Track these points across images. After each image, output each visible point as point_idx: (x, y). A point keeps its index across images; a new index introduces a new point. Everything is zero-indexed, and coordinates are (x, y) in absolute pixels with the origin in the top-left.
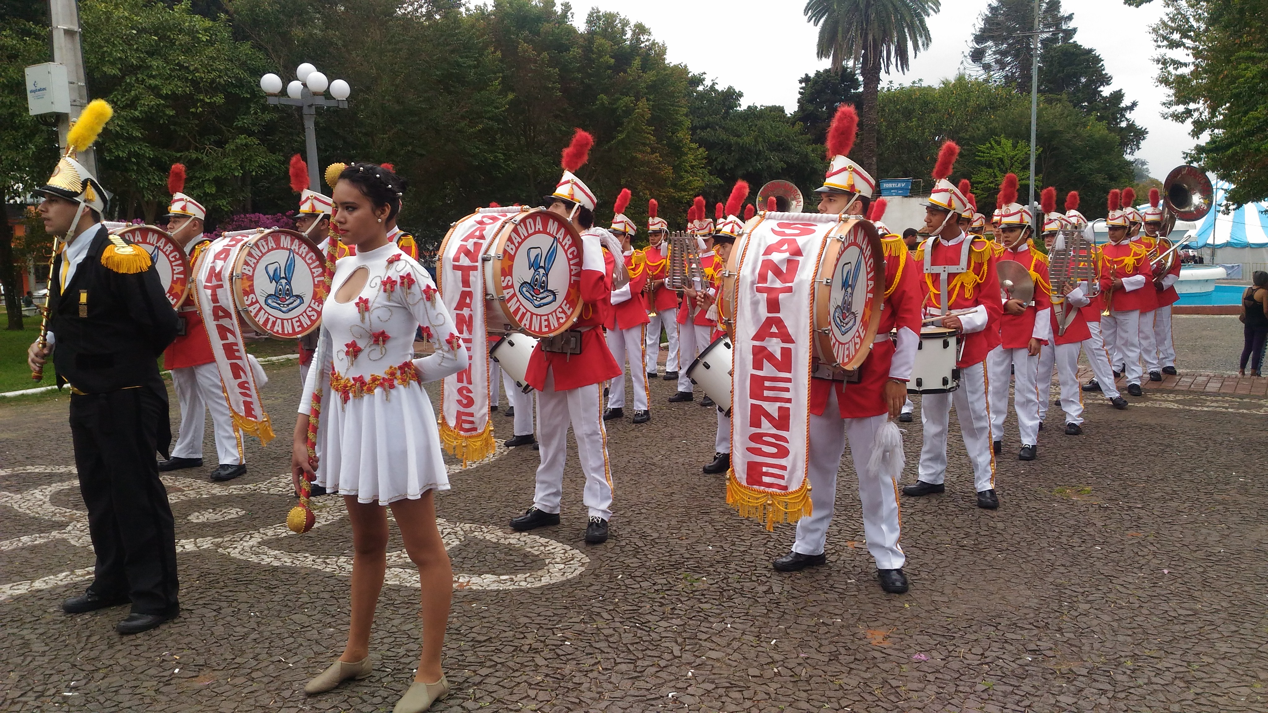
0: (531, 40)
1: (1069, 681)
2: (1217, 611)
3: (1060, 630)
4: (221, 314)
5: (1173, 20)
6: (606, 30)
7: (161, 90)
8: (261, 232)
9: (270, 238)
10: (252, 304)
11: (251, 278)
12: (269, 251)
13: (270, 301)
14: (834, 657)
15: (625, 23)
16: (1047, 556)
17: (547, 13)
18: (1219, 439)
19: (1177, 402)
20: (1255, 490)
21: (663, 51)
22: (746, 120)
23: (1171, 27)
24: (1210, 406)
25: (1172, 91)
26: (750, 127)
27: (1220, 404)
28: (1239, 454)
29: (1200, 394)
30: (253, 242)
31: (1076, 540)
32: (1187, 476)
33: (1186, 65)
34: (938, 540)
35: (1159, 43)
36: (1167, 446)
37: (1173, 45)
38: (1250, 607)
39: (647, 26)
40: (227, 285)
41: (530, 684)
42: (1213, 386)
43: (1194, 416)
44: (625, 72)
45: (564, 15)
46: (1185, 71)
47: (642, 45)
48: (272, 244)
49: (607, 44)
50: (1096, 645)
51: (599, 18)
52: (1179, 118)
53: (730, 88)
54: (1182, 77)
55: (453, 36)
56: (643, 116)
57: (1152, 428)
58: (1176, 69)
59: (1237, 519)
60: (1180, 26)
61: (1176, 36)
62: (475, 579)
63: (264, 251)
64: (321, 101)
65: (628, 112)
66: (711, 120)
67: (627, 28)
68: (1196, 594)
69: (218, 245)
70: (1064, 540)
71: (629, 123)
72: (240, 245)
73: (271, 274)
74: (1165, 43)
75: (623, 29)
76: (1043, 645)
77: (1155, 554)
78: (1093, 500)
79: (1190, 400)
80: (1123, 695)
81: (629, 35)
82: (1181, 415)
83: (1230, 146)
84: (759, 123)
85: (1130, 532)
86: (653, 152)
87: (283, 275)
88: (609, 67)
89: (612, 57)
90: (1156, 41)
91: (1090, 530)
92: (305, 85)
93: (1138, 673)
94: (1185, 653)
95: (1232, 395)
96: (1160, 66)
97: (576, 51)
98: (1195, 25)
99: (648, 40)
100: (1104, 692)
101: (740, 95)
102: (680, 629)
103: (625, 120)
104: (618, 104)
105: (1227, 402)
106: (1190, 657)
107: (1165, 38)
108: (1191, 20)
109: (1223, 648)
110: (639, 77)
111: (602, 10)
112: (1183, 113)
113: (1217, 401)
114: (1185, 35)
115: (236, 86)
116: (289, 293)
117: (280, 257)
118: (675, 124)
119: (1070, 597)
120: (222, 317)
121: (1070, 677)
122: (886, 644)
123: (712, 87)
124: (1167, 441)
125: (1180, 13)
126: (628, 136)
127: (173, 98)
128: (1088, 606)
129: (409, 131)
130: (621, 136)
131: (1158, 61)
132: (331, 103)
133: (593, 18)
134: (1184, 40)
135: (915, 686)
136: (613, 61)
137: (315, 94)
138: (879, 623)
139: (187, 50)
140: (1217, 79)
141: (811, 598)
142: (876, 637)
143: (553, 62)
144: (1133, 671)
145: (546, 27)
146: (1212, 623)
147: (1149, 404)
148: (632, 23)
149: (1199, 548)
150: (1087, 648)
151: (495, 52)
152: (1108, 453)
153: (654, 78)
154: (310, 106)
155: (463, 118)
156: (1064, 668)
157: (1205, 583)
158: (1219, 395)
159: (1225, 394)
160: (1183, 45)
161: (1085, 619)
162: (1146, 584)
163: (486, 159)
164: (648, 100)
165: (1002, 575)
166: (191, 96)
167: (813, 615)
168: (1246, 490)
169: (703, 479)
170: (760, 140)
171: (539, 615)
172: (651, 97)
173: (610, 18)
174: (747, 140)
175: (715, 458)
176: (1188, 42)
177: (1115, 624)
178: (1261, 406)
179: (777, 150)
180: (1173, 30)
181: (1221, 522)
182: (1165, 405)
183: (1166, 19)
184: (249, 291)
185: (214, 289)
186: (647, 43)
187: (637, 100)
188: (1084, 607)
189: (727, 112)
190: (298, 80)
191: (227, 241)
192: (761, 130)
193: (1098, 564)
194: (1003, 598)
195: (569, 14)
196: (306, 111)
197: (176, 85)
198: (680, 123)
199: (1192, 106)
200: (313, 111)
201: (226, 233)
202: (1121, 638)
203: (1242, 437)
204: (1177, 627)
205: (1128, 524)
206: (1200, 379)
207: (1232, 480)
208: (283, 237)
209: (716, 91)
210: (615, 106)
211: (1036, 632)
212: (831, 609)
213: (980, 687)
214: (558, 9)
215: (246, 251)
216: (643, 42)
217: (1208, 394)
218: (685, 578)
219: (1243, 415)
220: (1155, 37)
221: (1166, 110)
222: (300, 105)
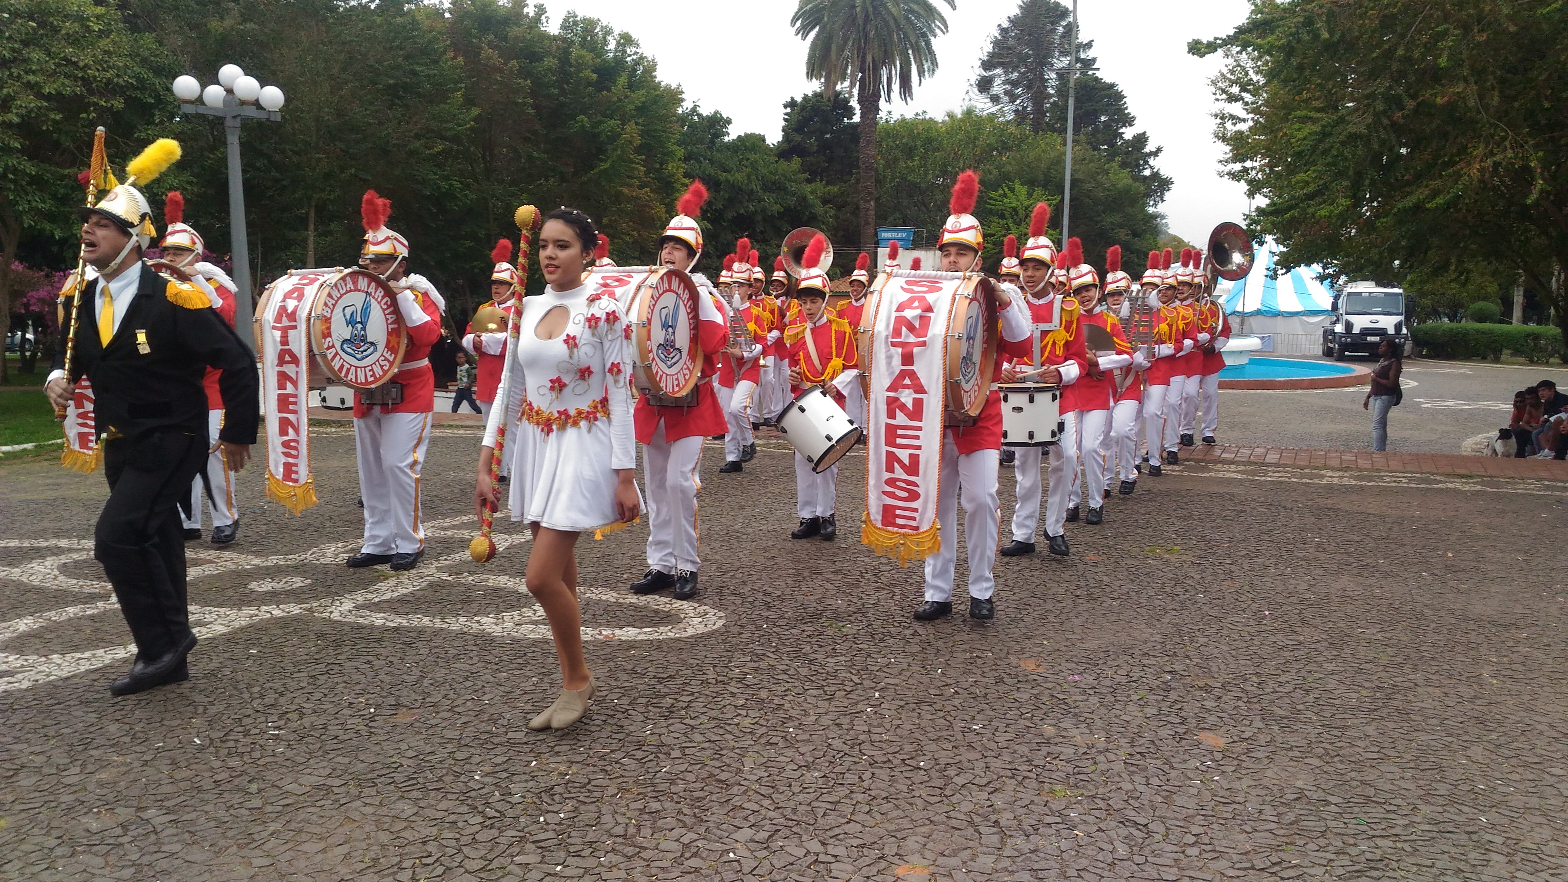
0: (496, 46)
1: (1207, 692)
2: (1319, 641)
3: (1188, 657)
4: (287, 358)
5: (1232, 72)
6: (584, 39)
7: (42, 87)
8: (341, 271)
9: (348, 278)
10: (329, 348)
11: (327, 320)
12: (347, 292)
13: (345, 346)
14: (1000, 681)
15: (608, 32)
16: (1157, 602)
17: (515, 15)
18: (1289, 505)
19: (1239, 472)
20: (1332, 548)
21: (651, 69)
22: (736, 152)
23: (1230, 80)
24: (1273, 476)
25: (1229, 148)
26: (740, 161)
27: (1282, 474)
28: (1309, 519)
29: (1261, 465)
30: (333, 281)
31: (1179, 590)
32: (1266, 537)
33: (1244, 120)
34: (1053, 591)
35: (1218, 96)
36: (1241, 512)
37: (1232, 99)
38: (1346, 638)
39: (634, 36)
40: (303, 327)
41: (736, 707)
42: (1273, 457)
43: (1259, 485)
44: (609, 90)
45: (537, 19)
46: (1243, 127)
47: (629, 59)
48: (350, 285)
49: (589, 57)
50: (1222, 667)
51: (576, 23)
52: (1235, 176)
53: (716, 112)
54: (1241, 133)
55: (410, 38)
56: (631, 142)
57: (1221, 496)
58: (1234, 124)
59: (1320, 571)
60: (1239, 78)
61: (1235, 90)
62: (617, 632)
63: (342, 292)
64: (251, 112)
65: (614, 137)
66: (695, 150)
67: (610, 38)
68: (1298, 629)
69: (283, 284)
70: (1168, 590)
71: (615, 150)
72: (317, 284)
73: (348, 317)
74: (1224, 96)
75: (604, 38)
76: (1178, 667)
77: (1253, 600)
78: (1184, 558)
79: (1251, 470)
80: (1255, 700)
81: (612, 45)
82: (1247, 484)
83: (1290, 208)
84: (752, 157)
85: (1226, 583)
86: (641, 187)
87: (359, 320)
88: (590, 84)
89: (593, 71)
90: (1215, 94)
91: (1190, 582)
92: (230, 91)
93: (1263, 685)
94: (1299, 671)
95: (1293, 466)
96: (1219, 121)
97: (550, 62)
98: (1255, 78)
99: (636, 53)
100: (1240, 698)
101: (729, 121)
102: (849, 664)
103: (610, 147)
104: (602, 127)
105: (1288, 472)
106: (1303, 673)
107: (1224, 91)
108: (1251, 72)
109: (1330, 667)
110: (626, 97)
111: (581, 15)
112: (1240, 171)
113: (1278, 472)
114: (1243, 89)
115: (137, 88)
116: (363, 338)
117: (357, 299)
118: (664, 154)
119: (1189, 633)
120: (288, 362)
121: (1208, 689)
122: (1040, 670)
123: (694, 110)
124: (1239, 508)
125: (1239, 65)
126: (612, 166)
127: (57, 99)
128: (1206, 639)
129: (351, 151)
130: (604, 166)
131: (1216, 116)
132: (262, 115)
133: (570, 23)
134: (1244, 94)
135: (1080, 698)
136: (595, 76)
137: (243, 103)
138: (1027, 655)
139: (73, 40)
140: (1276, 137)
141: (957, 638)
142: (1031, 665)
143: (525, 73)
144: (1260, 684)
145: (514, 31)
146: (1316, 650)
147: (1213, 474)
148: (616, 32)
149: (1291, 595)
150: (1215, 669)
151: (455, 58)
152: (1186, 518)
153: (643, 99)
154: (234, 117)
155: (417, 137)
156: (1201, 684)
157: (1303, 622)
158: (1280, 466)
159: (1285, 466)
160: (1242, 99)
161: (1207, 649)
162: (1252, 623)
163: (439, 188)
164: (637, 124)
165: (1121, 617)
166: (82, 96)
167: (965, 651)
168: (1324, 549)
169: (790, 544)
170: (753, 177)
171: (706, 657)
172: (641, 121)
173: (590, 25)
174: (739, 177)
175: (802, 523)
176: (1248, 97)
177: (1234, 652)
178: (1323, 476)
179: (771, 190)
180: (1232, 83)
181: (1307, 575)
182: (1228, 475)
183: (1225, 71)
184: (327, 334)
185: (285, 331)
186: (634, 57)
187: (623, 125)
188: (1203, 640)
189: (712, 142)
190: (219, 84)
191: (295, 280)
192: (754, 166)
193: (1206, 609)
194: (1129, 635)
195: (543, 17)
196: (229, 122)
197: (63, 84)
198: (671, 154)
199: (1248, 164)
200: (238, 123)
201: (294, 271)
202: (1242, 662)
203: (1310, 503)
204: (1287, 654)
205: (1222, 577)
206: (1259, 451)
207: (1309, 540)
208: (360, 278)
209: (699, 115)
210: (597, 130)
211: (1167, 658)
212: (979, 646)
213: (1135, 697)
214: (530, 11)
215: (327, 290)
216: (630, 56)
217: (1268, 465)
218: (831, 626)
219: (1307, 484)
220: (1214, 90)
221: (1221, 168)
222: (220, 114)
